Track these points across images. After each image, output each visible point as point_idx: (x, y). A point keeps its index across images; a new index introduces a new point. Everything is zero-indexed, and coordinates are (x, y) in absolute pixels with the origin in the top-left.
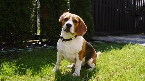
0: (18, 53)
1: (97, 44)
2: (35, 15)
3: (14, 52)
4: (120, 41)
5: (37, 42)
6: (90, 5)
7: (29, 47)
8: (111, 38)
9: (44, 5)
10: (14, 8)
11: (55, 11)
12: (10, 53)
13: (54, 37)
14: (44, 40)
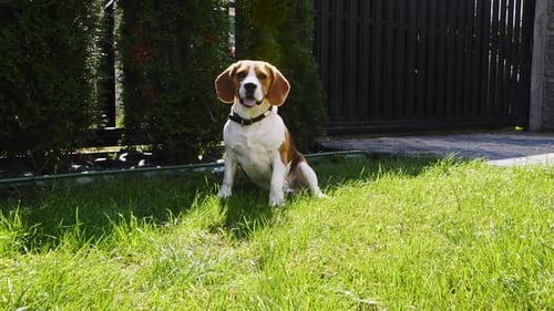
0: (39, 188)
1: (334, 160)
2: (102, 51)
3: (27, 187)
4: (418, 153)
5: (115, 155)
6: (309, 17)
7: (79, 170)
8: (391, 143)
9: (138, 14)
10: (26, 29)
11: (175, 40)
12: (12, 189)
13: (172, 133)
14: (139, 149)
